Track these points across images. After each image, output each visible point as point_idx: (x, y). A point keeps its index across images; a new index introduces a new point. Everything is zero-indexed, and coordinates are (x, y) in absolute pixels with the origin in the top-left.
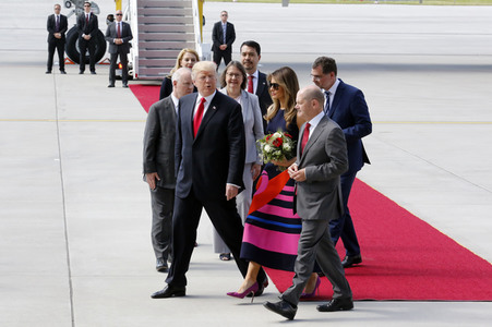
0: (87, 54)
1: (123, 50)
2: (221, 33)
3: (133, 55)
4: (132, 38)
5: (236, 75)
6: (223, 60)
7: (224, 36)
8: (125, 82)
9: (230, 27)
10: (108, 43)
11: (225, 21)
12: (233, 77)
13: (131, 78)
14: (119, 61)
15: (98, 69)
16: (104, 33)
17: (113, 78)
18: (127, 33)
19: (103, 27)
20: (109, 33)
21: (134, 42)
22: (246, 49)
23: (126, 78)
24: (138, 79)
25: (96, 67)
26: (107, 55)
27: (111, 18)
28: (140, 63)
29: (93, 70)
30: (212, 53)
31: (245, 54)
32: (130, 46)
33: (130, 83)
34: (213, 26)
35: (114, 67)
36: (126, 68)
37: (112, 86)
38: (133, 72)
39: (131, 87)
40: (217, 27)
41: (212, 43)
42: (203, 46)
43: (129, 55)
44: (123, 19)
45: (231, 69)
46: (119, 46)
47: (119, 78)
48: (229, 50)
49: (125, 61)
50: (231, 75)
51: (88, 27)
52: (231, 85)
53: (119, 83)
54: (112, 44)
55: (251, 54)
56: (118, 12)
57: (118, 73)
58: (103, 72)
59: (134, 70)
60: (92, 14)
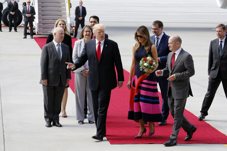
0: (13, 22)
1: (31, 20)
2: (79, 12)
3: (36, 23)
4: (35, 14)
5: (89, 32)
6: (80, 25)
7: (81, 13)
8: (32, 36)
9: (84, 9)
10: (23, 16)
11: (81, 6)
12: (88, 33)
13: (35, 34)
14: (28, 25)
15: (18, 29)
16: (21, 11)
17: (26, 34)
18: (32, 11)
19: (21, 8)
20: (24, 11)
21: (36, 16)
22: (92, 19)
23: (32, 34)
24: (38, 34)
25: (17, 28)
26: (23, 22)
27: (25, 4)
28: (39, 26)
29: (16, 30)
30: (75, 22)
31: (92, 22)
32: (34, 18)
33: (34, 36)
34: (75, 8)
35: (26, 28)
36: (32, 29)
37: (25, 37)
38: (36, 31)
39: (35, 38)
40: (78, 9)
41: (75, 16)
42: (70, 18)
43: (34, 22)
44: (31, 5)
45: (86, 29)
46: (29, 18)
47: (29, 34)
48: (83, 20)
49: (32, 25)
50: (87, 32)
51: (13, 8)
52: (87, 37)
53: (29, 36)
54: (25, 17)
55: (94, 22)
56: (28, 1)
57: (28, 31)
58: (21, 31)
59: (36, 30)
60: (15, 2)
